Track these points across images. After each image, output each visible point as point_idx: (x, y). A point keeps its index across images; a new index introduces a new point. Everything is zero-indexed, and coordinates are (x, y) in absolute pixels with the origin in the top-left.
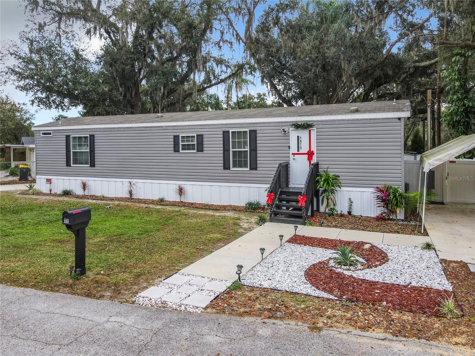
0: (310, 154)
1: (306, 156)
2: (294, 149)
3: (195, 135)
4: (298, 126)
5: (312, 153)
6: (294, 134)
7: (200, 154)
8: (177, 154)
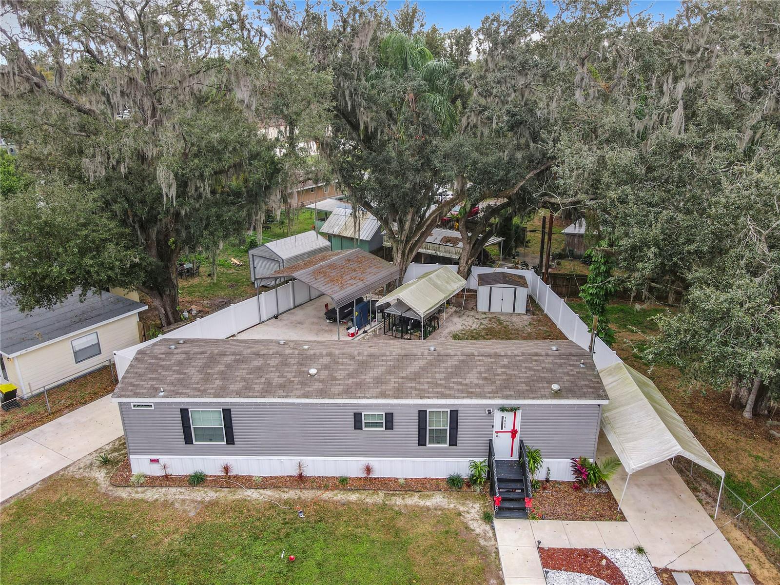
0: (514, 433)
1: (510, 434)
2: (497, 427)
3: (384, 414)
4: (503, 409)
5: (516, 432)
6: (498, 415)
7: (389, 431)
8: (358, 431)
